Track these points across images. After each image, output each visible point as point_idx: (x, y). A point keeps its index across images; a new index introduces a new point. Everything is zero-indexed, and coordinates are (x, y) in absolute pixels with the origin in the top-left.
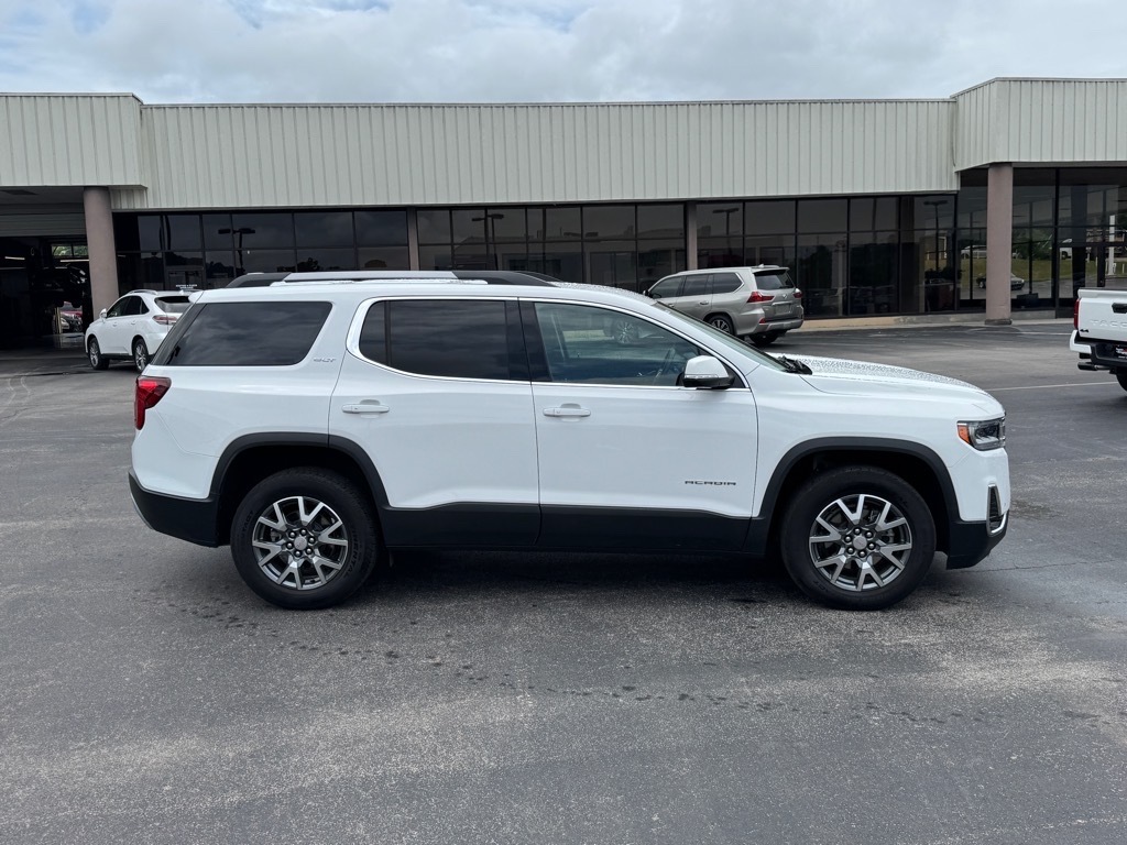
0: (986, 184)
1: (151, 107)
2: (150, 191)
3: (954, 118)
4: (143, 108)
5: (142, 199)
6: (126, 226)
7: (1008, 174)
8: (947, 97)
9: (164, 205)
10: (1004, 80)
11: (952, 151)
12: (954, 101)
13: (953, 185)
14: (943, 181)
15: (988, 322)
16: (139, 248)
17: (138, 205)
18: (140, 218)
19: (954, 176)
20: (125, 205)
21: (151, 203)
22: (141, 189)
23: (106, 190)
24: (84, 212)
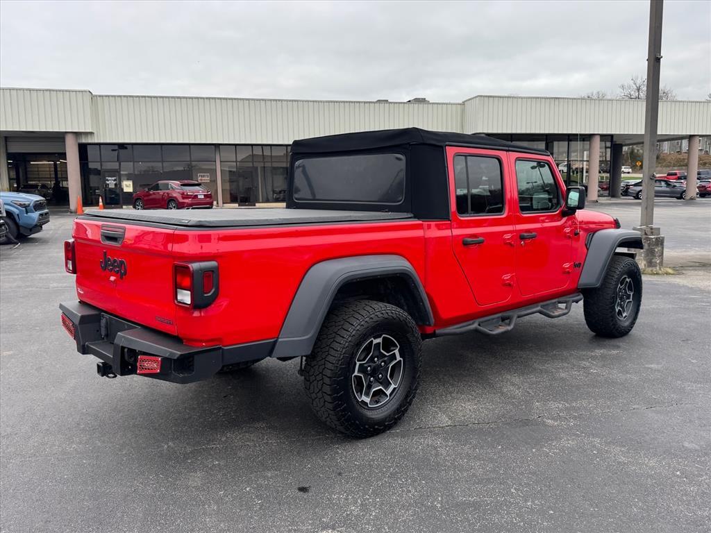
1: (96, 96)
2: (95, 135)
3: (463, 111)
4: (93, 96)
5: (92, 139)
6: (83, 149)
9: (102, 141)
10: (481, 96)
12: (464, 103)
16: (87, 159)
17: (90, 140)
18: (89, 146)
20: (84, 140)
21: (96, 141)
22: (92, 133)
23: (77, 134)
24: (64, 142)
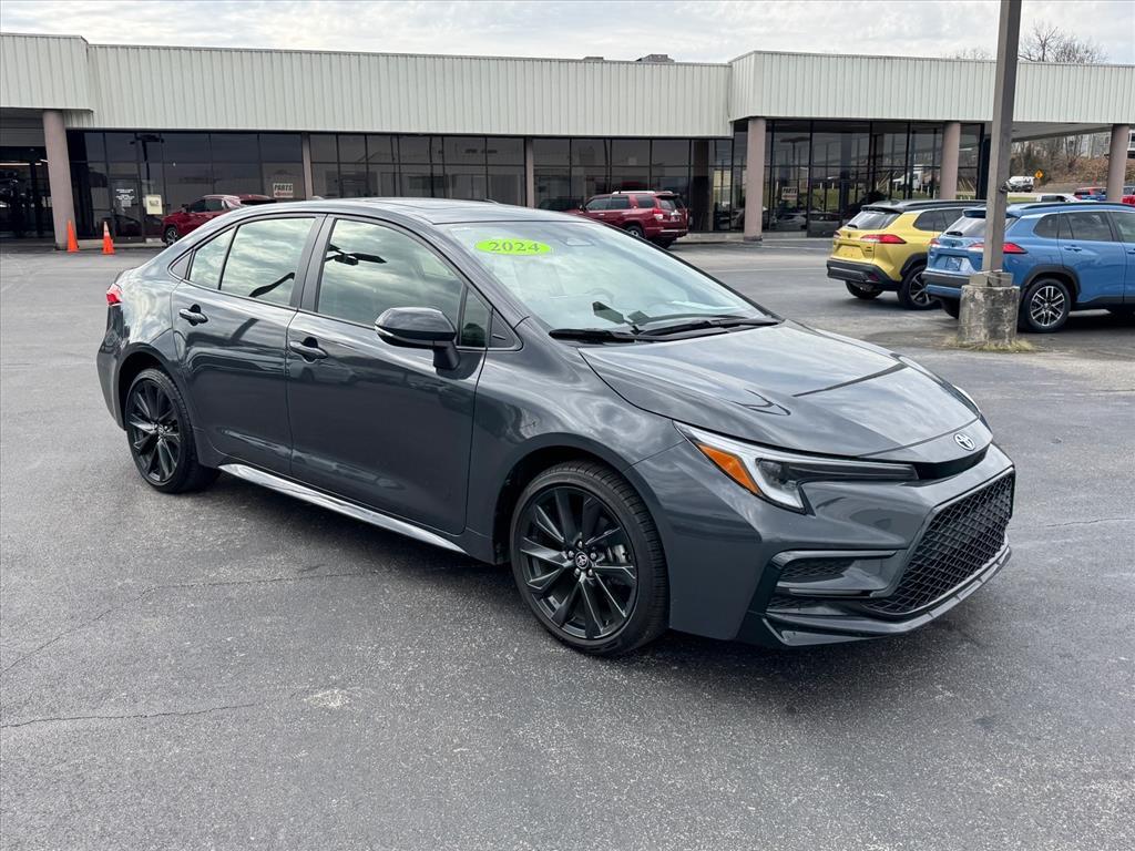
0: (746, 130)
1: (95, 46)
2: (95, 115)
3: (730, 79)
4: (89, 47)
5: (89, 121)
6: (76, 140)
7: (762, 125)
8: (725, 62)
9: (107, 126)
10: (759, 53)
11: (728, 106)
12: (730, 66)
13: (728, 132)
14: (721, 129)
15: (745, 238)
16: (85, 158)
17: (85, 124)
18: (86, 134)
19: (729, 126)
20: (75, 124)
21: (97, 126)
22: (89, 112)
23: (63, 113)
24: (43, 128)
